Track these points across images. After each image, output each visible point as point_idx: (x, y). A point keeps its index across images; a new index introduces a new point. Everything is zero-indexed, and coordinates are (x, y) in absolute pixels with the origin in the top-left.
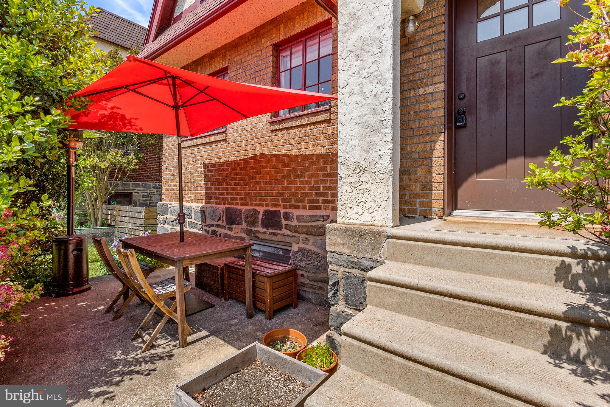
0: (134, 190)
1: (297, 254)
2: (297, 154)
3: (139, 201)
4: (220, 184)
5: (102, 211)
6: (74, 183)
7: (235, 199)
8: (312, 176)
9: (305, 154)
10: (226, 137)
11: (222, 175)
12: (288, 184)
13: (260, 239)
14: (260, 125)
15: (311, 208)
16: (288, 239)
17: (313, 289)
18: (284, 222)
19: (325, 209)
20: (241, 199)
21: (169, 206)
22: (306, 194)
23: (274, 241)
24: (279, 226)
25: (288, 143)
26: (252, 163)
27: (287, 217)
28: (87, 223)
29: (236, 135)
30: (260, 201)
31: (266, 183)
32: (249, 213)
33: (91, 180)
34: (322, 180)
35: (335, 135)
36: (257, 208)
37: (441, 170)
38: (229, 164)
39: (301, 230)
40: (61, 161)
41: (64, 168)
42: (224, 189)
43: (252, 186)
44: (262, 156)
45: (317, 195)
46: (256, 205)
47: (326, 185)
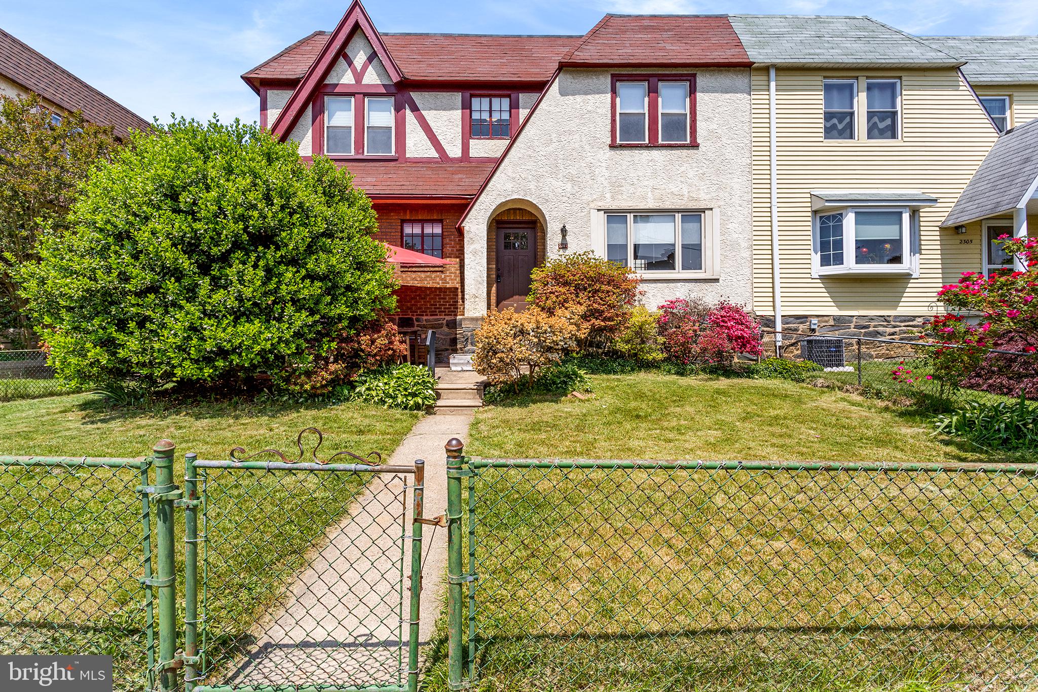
8: (432, 298)
15: (431, 315)
18: (416, 323)
22: (428, 308)
25: (414, 279)
27: (418, 320)
37: (495, 298)
45: (435, 308)
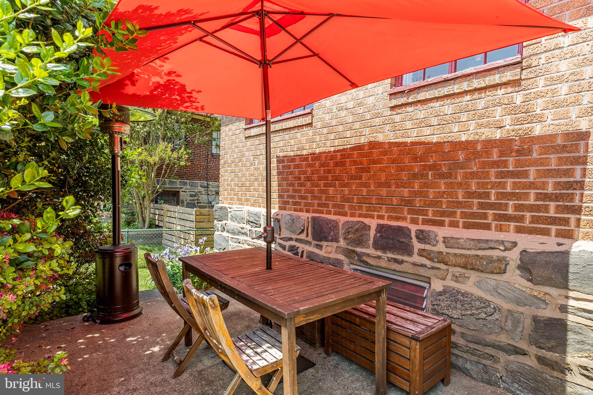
0: (182, 188)
1: (441, 295)
2: (442, 141)
3: (186, 201)
4: (301, 185)
5: (150, 210)
6: (120, 179)
7: (326, 205)
9: (458, 140)
10: (312, 120)
11: (305, 172)
12: (421, 187)
13: (370, 265)
14: (371, 100)
16: (422, 271)
17: (472, 354)
18: (417, 245)
19: (500, 229)
20: (334, 206)
21: (229, 210)
22: (459, 204)
23: (395, 270)
24: (408, 250)
26: (355, 156)
27: (424, 237)
28: (135, 222)
29: (327, 117)
30: (367, 211)
31: (380, 185)
32: (351, 227)
33: (140, 175)
34: (495, 182)
35: (529, 106)
36: (367, 221)
38: (316, 157)
39: (452, 259)
40: (106, 151)
41: (108, 160)
42: (307, 191)
43: (354, 188)
44: (373, 145)
45: (483, 206)
46: (360, 216)
47: (505, 191)
